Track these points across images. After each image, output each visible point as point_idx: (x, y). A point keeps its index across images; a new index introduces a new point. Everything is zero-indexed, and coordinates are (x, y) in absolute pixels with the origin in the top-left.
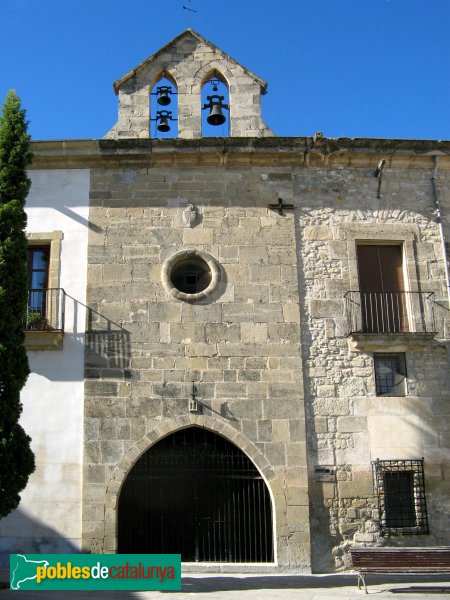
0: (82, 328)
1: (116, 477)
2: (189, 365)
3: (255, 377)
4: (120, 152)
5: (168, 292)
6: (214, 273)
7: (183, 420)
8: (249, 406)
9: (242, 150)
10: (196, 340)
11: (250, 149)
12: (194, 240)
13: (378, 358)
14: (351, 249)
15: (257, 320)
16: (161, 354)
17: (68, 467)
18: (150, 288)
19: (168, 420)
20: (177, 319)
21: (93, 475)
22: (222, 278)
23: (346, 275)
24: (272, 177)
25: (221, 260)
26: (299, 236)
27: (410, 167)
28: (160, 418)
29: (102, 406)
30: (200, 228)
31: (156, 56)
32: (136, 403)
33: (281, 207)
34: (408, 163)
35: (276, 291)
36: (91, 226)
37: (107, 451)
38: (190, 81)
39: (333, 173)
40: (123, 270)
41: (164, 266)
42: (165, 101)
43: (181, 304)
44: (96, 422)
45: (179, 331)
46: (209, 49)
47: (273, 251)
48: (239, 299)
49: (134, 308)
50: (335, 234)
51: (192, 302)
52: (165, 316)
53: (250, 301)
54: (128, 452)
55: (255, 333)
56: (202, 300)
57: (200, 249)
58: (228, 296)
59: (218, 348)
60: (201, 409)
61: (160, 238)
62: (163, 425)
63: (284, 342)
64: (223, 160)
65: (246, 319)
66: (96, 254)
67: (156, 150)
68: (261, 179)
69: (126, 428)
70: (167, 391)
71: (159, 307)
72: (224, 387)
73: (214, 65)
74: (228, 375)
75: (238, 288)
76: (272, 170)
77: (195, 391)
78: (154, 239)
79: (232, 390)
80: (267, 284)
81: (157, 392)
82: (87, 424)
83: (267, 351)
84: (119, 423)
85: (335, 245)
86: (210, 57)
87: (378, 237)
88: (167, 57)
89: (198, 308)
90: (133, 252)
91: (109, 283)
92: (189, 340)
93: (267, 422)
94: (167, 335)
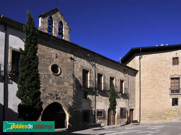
2: (55, 89)
3: (66, 93)
4: (43, 35)
5: (51, 73)
6: (59, 70)
7: (54, 101)
8: (65, 99)
9: (67, 44)
10: (56, 84)
12: (56, 62)
13: (84, 92)
14: (82, 70)
15: (67, 82)
16: (50, 86)
18: (47, 71)
19: (51, 101)
20: (53, 79)
23: (81, 75)
24: (70, 51)
25: (61, 67)
26: (74, 66)
27: (91, 56)
28: (49, 100)
30: (57, 59)
32: (45, 97)
35: (70, 76)
38: (56, 22)
39: (80, 54)
40: (42, 65)
41: (50, 66)
42: (50, 24)
43: (54, 76)
45: (53, 82)
46: (61, 15)
47: (70, 68)
48: (64, 77)
49: (44, 75)
50: (80, 67)
51: (56, 75)
52: (50, 78)
53: (66, 77)
54: (43, 107)
55: (66, 84)
56: (58, 75)
57: (57, 64)
58: (62, 75)
59: (61, 86)
60: (57, 99)
61: (49, 59)
63: (71, 87)
65: (65, 81)
68: (69, 51)
70: (51, 94)
71: (49, 75)
72: (61, 95)
73: (61, 20)
74: (62, 92)
75: (64, 74)
76: (71, 50)
77: (57, 95)
78: (48, 59)
79: (63, 95)
80: (69, 74)
81: (49, 94)
83: (68, 88)
85: (80, 69)
86: (60, 17)
87: (86, 69)
88: (52, 13)
89: (57, 77)
90: (44, 61)
92: (55, 84)
93: (68, 102)
94: (51, 82)
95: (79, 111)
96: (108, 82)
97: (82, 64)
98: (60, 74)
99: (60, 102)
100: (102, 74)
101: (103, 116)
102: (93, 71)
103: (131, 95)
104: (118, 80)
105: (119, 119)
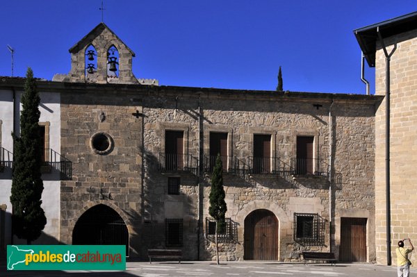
1: (72, 224)
2: (100, 180)
3: (123, 185)
5: (93, 150)
6: (110, 143)
7: (97, 202)
8: (122, 197)
9: (123, 89)
10: (103, 170)
11: (126, 89)
12: (103, 128)
13: (170, 180)
14: (163, 133)
15: (127, 163)
16: (89, 176)
17: (54, 220)
18: (85, 148)
19: (92, 202)
20: (96, 162)
21: (64, 223)
22: (113, 145)
23: (160, 145)
24: (134, 100)
25: (113, 137)
26: (143, 127)
27: (190, 97)
28: (89, 201)
29: (67, 196)
30: (105, 122)
31: (87, 36)
32: (80, 195)
33: (137, 114)
34: (189, 95)
35: (133, 151)
37: (70, 214)
38: (102, 50)
39: (159, 99)
40: (75, 140)
41: (91, 139)
42: (91, 59)
43: (97, 156)
44: (65, 203)
45: (96, 167)
46: (111, 34)
47: (133, 133)
48: (119, 154)
49: (79, 156)
50: (158, 127)
51: (101, 154)
52: (91, 161)
53: (123, 155)
54: (77, 214)
55: (125, 168)
56: (106, 154)
57: (105, 132)
58: (115, 152)
59: (111, 174)
60: (104, 197)
61: (89, 127)
62: (89, 204)
63: (135, 172)
64: (115, 92)
65: (122, 162)
66: (64, 133)
67: (88, 88)
68: (130, 101)
69: (76, 205)
70: (92, 191)
71: (89, 158)
72: (113, 189)
74: (114, 185)
75: (119, 149)
76: (135, 97)
77: (102, 191)
78: (87, 127)
79: (116, 190)
80: (130, 148)
81: (88, 191)
82: (61, 203)
83: (129, 176)
84: (74, 203)
85: (157, 132)
87: (174, 129)
89: (104, 157)
90: (79, 132)
91: (70, 145)
92: (100, 170)
93: (128, 203)
94: (91, 168)
95: (156, 222)
96: (246, 148)
97: (163, 121)
98: (112, 150)
99: (111, 204)
100: (223, 131)
101: (227, 235)
102: (196, 128)
103: (349, 175)
104: (288, 138)
105: (290, 246)
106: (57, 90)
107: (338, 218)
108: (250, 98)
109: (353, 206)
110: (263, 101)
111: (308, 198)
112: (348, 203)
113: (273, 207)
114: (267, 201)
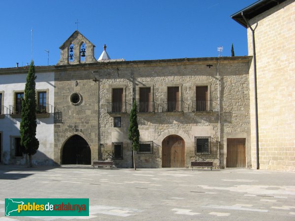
0: (53, 112)
1: (60, 146)
2: (75, 120)
3: (88, 123)
5: (71, 103)
6: (80, 98)
7: (73, 133)
8: (87, 130)
9: (86, 66)
11: (88, 66)
12: (76, 90)
13: (115, 118)
14: (111, 90)
15: (89, 109)
16: (69, 118)
17: (51, 144)
18: (67, 102)
20: (72, 110)
21: (56, 146)
22: (82, 99)
23: (109, 97)
24: (94, 72)
25: (82, 95)
26: (99, 88)
27: (127, 67)
28: (69, 132)
29: (57, 130)
30: (78, 87)
31: (69, 39)
32: (64, 129)
33: (96, 80)
34: (126, 66)
35: (93, 102)
36: (55, 87)
37: (59, 140)
38: (77, 46)
39: (108, 70)
40: (61, 98)
41: (70, 97)
42: (72, 51)
43: (73, 106)
44: (56, 134)
45: (73, 113)
46: (81, 36)
47: (93, 92)
48: (85, 104)
49: (64, 107)
50: (107, 87)
51: (75, 105)
52: (70, 109)
53: (88, 105)
54: (63, 141)
55: (88, 112)
56: (78, 105)
57: (77, 92)
58: (83, 104)
59: (80, 116)
60: (77, 130)
62: (69, 134)
63: (95, 115)
64: (83, 68)
65: (87, 109)
66: (56, 94)
68: (92, 73)
69: (62, 135)
70: (70, 127)
71: (69, 107)
72: (82, 126)
73: (83, 40)
74: (83, 123)
75: (85, 101)
76: (94, 70)
77: (76, 127)
78: (68, 90)
80: (91, 100)
81: (68, 126)
82: (54, 134)
83: (91, 117)
84: (61, 134)
85: (107, 90)
86: (81, 38)
87: (117, 87)
88: (71, 39)
89: (77, 107)
90: (63, 93)
91: (58, 101)
92: (75, 115)
93: (90, 133)
94: (70, 114)
95: (107, 144)
96: (162, 96)
97: (111, 83)
98: (81, 102)
99: (79, 134)
100: (148, 86)
102: (131, 85)
103: (233, 110)
104: (190, 88)
105: (192, 158)
106: (53, 71)
107: (225, 139)
108: (164, 64)
109: (235, 131)
110: (173, 66)
111: (204, 127)
112: (232, 129)
113: (181, 133)
114: (176, 129)
